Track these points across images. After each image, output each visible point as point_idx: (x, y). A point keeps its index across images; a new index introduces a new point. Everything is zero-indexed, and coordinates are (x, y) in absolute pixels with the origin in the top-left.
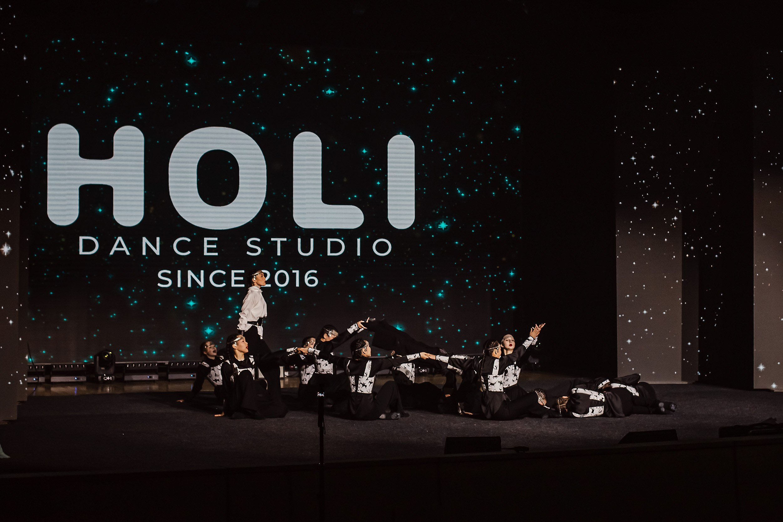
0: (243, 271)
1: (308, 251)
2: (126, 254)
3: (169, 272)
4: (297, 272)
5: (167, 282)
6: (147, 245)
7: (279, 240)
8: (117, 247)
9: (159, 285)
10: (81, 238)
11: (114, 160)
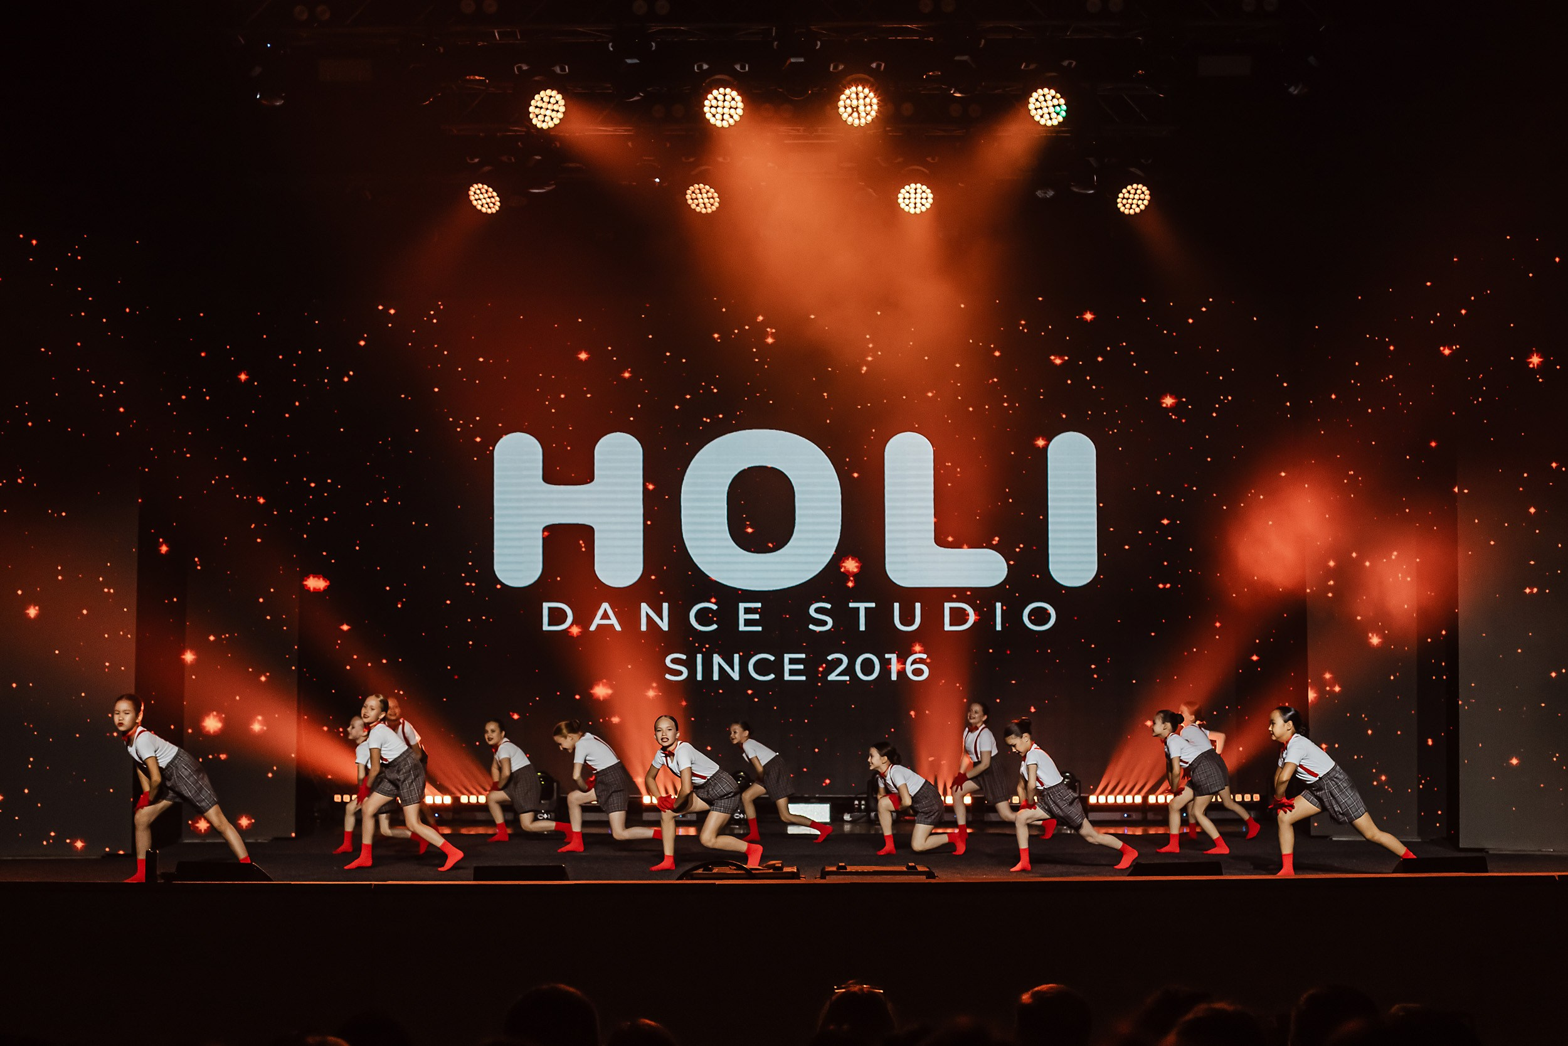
0: (803, 656)
1: (912, 623)
2: (615, 629)
3: (684, 657)
4: (894, 657)
5: (680, 673)
6: (648, 615)
7: (862, 606)
8: (602, 618)
9: (668, 676)
10: (546, 606)
11: (595, 486)
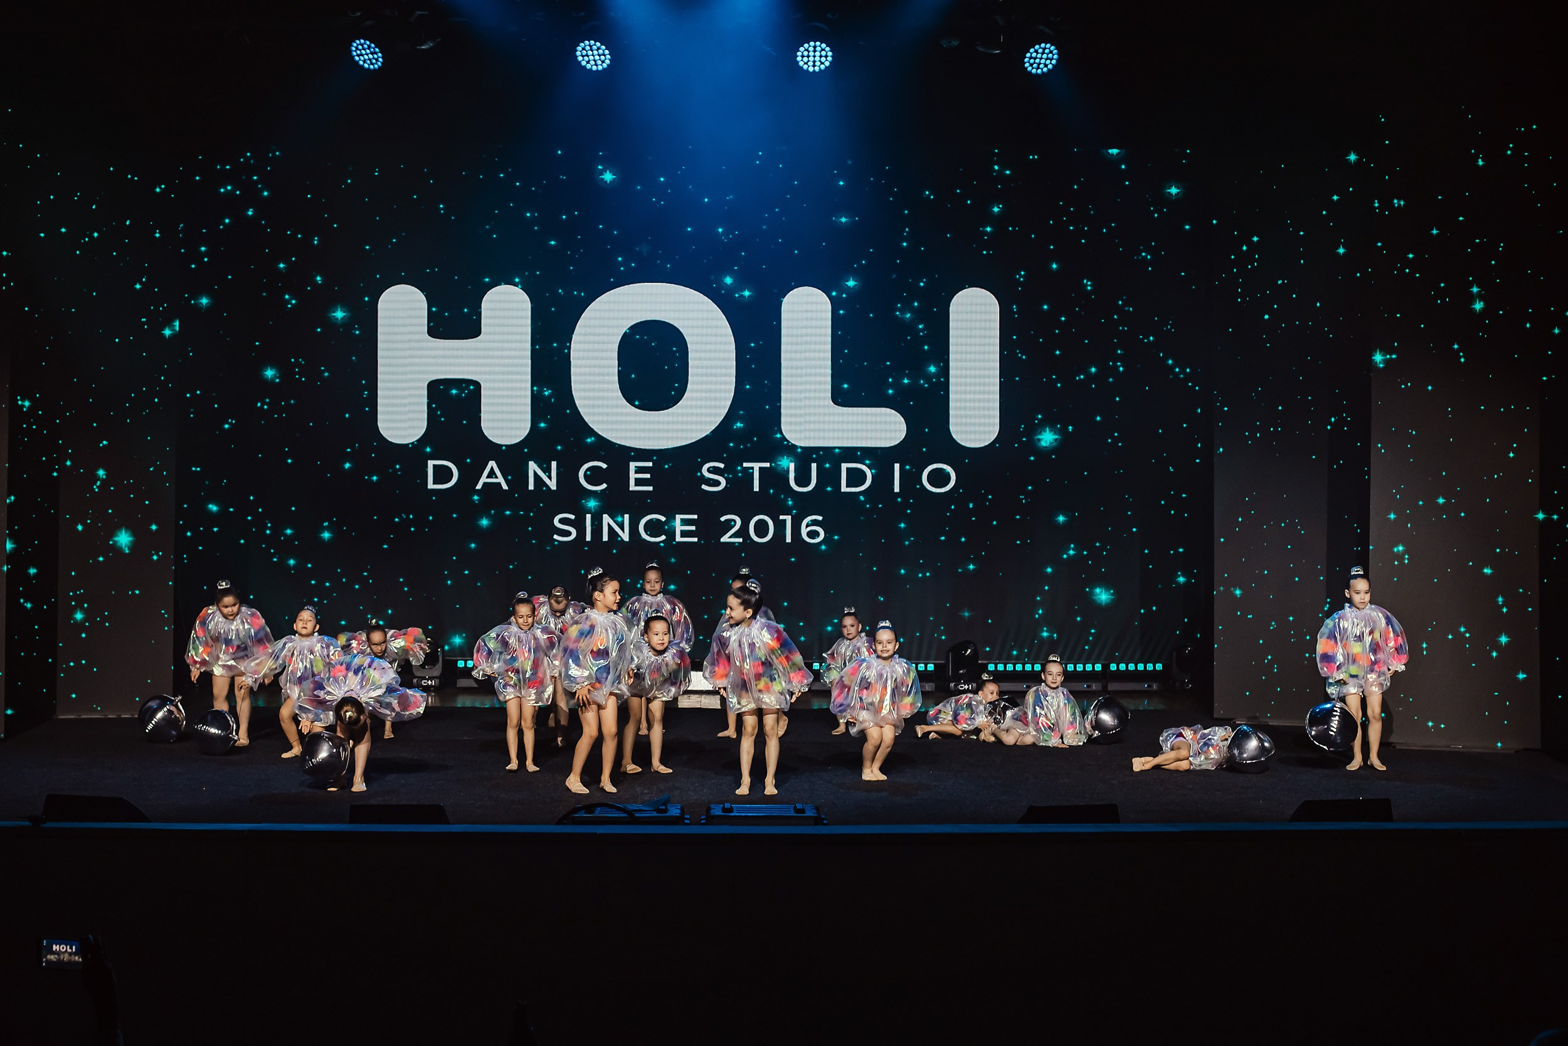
0: (696, 517)
1: (807, 484)
2: (502, 488)
3: (572, 517)
4: (788, 518)
5: (569, 534)
6: (535, 473)
7: (756, 466)
8: (487, 477)
9: (556, 537)
10: (431, 463)
11: (481, 341)
